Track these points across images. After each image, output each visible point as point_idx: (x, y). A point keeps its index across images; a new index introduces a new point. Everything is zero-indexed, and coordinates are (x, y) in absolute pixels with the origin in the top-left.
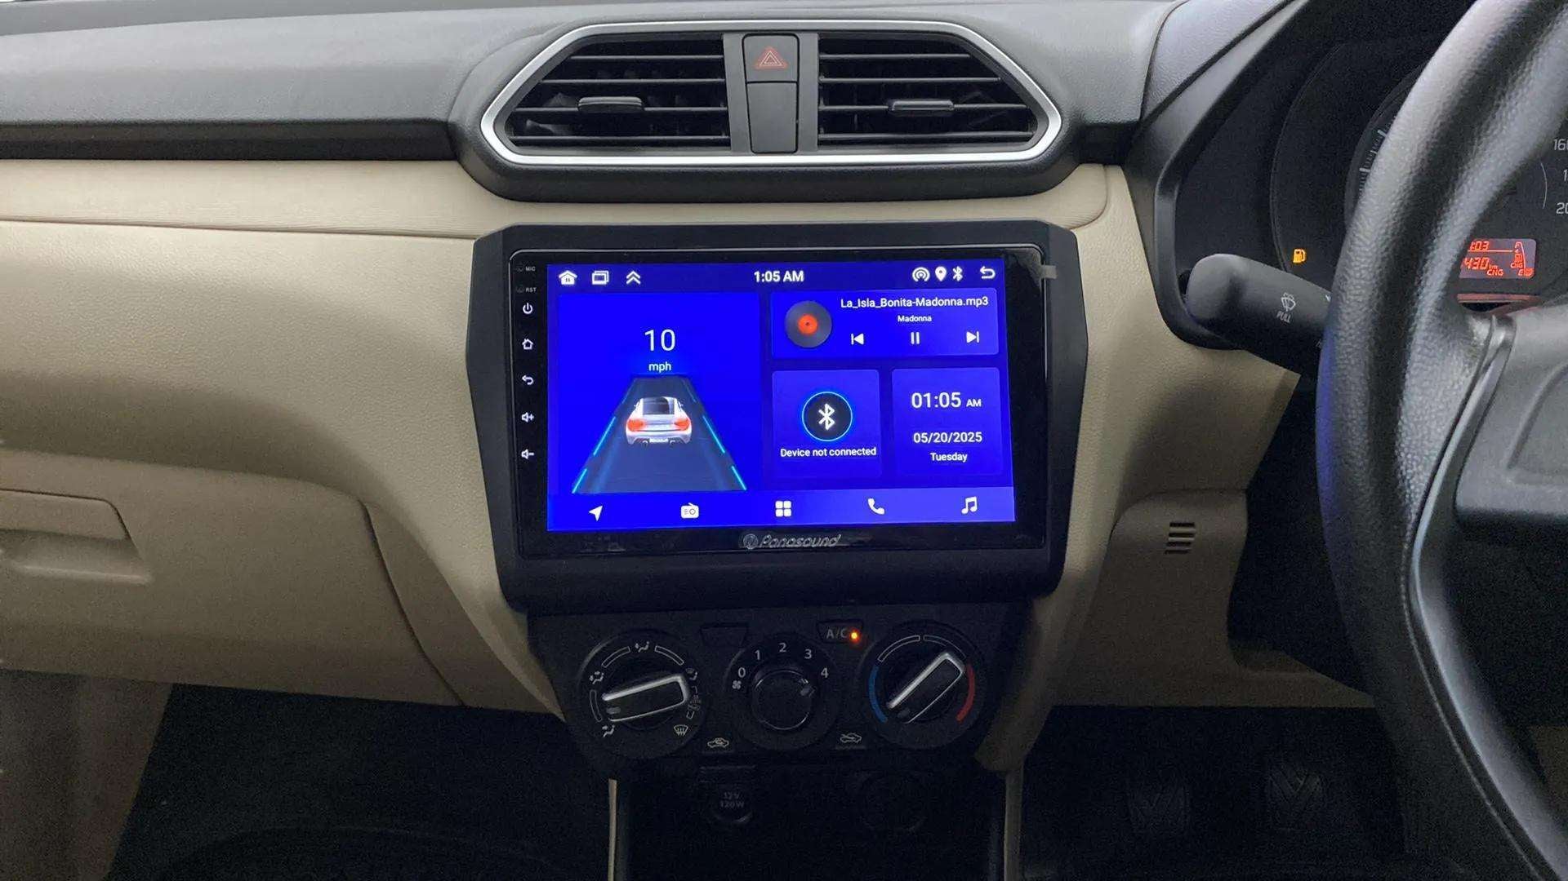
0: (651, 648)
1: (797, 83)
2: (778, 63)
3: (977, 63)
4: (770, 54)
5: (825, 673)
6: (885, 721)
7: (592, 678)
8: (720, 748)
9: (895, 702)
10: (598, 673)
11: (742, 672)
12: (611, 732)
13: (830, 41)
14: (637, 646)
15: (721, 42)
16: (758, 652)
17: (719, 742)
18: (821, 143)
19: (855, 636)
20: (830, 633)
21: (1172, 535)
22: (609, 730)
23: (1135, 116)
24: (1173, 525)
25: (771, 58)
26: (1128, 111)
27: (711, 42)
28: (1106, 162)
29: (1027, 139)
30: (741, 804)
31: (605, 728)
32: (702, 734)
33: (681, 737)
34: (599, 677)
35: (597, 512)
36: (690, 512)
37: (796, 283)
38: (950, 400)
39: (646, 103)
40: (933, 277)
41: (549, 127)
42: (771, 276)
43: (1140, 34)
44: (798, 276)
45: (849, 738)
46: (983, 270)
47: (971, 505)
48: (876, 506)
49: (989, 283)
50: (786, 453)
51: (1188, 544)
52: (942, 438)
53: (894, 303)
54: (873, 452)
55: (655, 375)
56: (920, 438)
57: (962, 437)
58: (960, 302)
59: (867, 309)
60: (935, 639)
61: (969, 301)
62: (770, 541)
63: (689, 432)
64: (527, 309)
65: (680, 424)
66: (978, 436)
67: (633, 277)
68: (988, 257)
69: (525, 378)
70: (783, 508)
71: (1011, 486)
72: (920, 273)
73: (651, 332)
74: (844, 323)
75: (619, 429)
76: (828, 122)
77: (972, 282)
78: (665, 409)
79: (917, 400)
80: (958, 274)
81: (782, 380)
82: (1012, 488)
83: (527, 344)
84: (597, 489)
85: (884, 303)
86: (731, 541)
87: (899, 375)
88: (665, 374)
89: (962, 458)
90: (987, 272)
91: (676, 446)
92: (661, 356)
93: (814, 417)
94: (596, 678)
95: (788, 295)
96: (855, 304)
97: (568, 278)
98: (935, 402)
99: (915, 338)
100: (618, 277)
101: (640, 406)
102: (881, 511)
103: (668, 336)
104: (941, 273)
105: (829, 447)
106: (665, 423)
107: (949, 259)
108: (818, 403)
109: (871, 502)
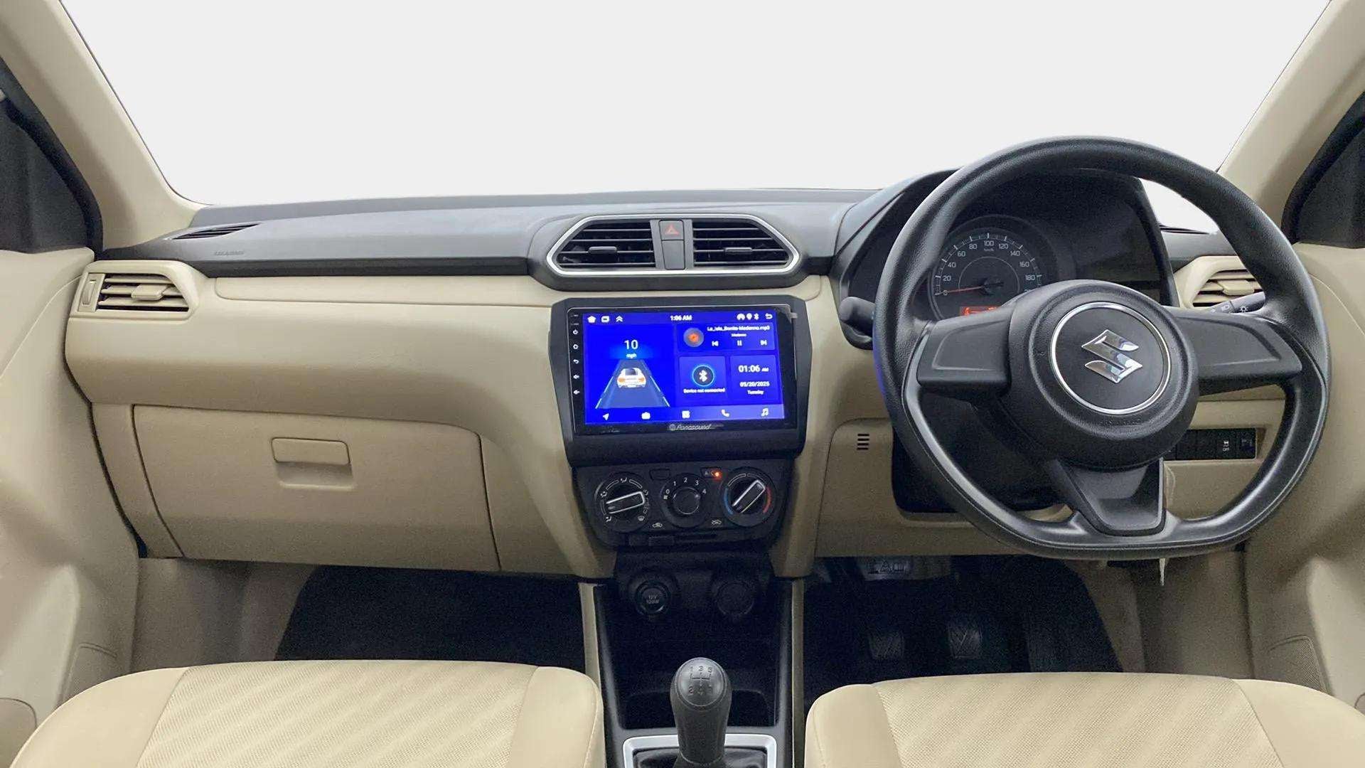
0: (628, 480)
1: (683, 240)
2: (674, 232)
3: (762, 232)
4: (671, 228)
5: (704, 491)
6: (731, 513)
7: (601, 494)
8: (658, 528)
9: (736, 504)
10: (605, 492)
11: (668, 491)
12: (610, 520)
13: (697, 223)
14: (622, 480)
15: (650, 223)
16: (675, 482)
17: (658, 525)
18: (696, 265)
19: (717, 474)
20: (706, 473)
21: (859, 440)
22: (609, 517)
23: (832, 254)
24: (859, 435)
25: (672, 230)
26: (829, 252)
27: (646, 224)
28: (821, 274)
29: (784, 264)
30: (657, 602)
32: (650, 521)
33: (641, 522)
34: (605, 494)
35: (606, 416)
36: (646, 416)
37: (688, 321)
38: (756, 369)
39: (618, 250)
40: (746, 318)
41: (571, 260)
42: (678, 318)
43: (834, 220)
44: (688, 318)
45: (715, 522)
46: (767, 315)
47: (765, 412)
48: (726, 413)
49: (769, 321)
50: (686, 391)
51: (867, 444)
52: (752, 384)
53: (729, 329)
54: (723, 390)
55: (629, 359)
56: (743, 384)
57: (761, 384)
58: (757, 328)
59: (719, 331)
60: (751, 475)
61: (761, 328)
62: (681, 427)
63: (644, 382)
64: (575, 332)
65: (642, 380)
66: (767, 384)
67: (619, 319)
68: (770, 310)
69: (575, 361)
70: (686, 414)
71: (780, 403)
72: (741, 316)
73: (627, 342)
74: (709, 337)
75: (615, 381)
76: (699, 258)
77: (763, 320)
78: (634, 373)
79: (742, 369)
80: (757, 317)
81: (684, 361)
82: (782, 405)
83: (576, 347)
84: (606, 407)
85: (726, 329)
86: (664, 429)
87: (734, 358)
88: (634, 359)
89: (762, 392)
90: (769, 316)
91: (639, 389)
92: (631, 351)
93: (697, 376)
94: (603, 495)
95: (684, 326)
96: (714, 329)
97: (592, 320)
98: (749, 369)
99: (740, 343)
100: (613, 319)
101: (624, 371)
102: (727, 415)
103: (635, 343)
104: (749, 316)
105: (705, 388)
106: (635, 379)
107: (753, 310)
108: (700, 370)
109: (723, 411)
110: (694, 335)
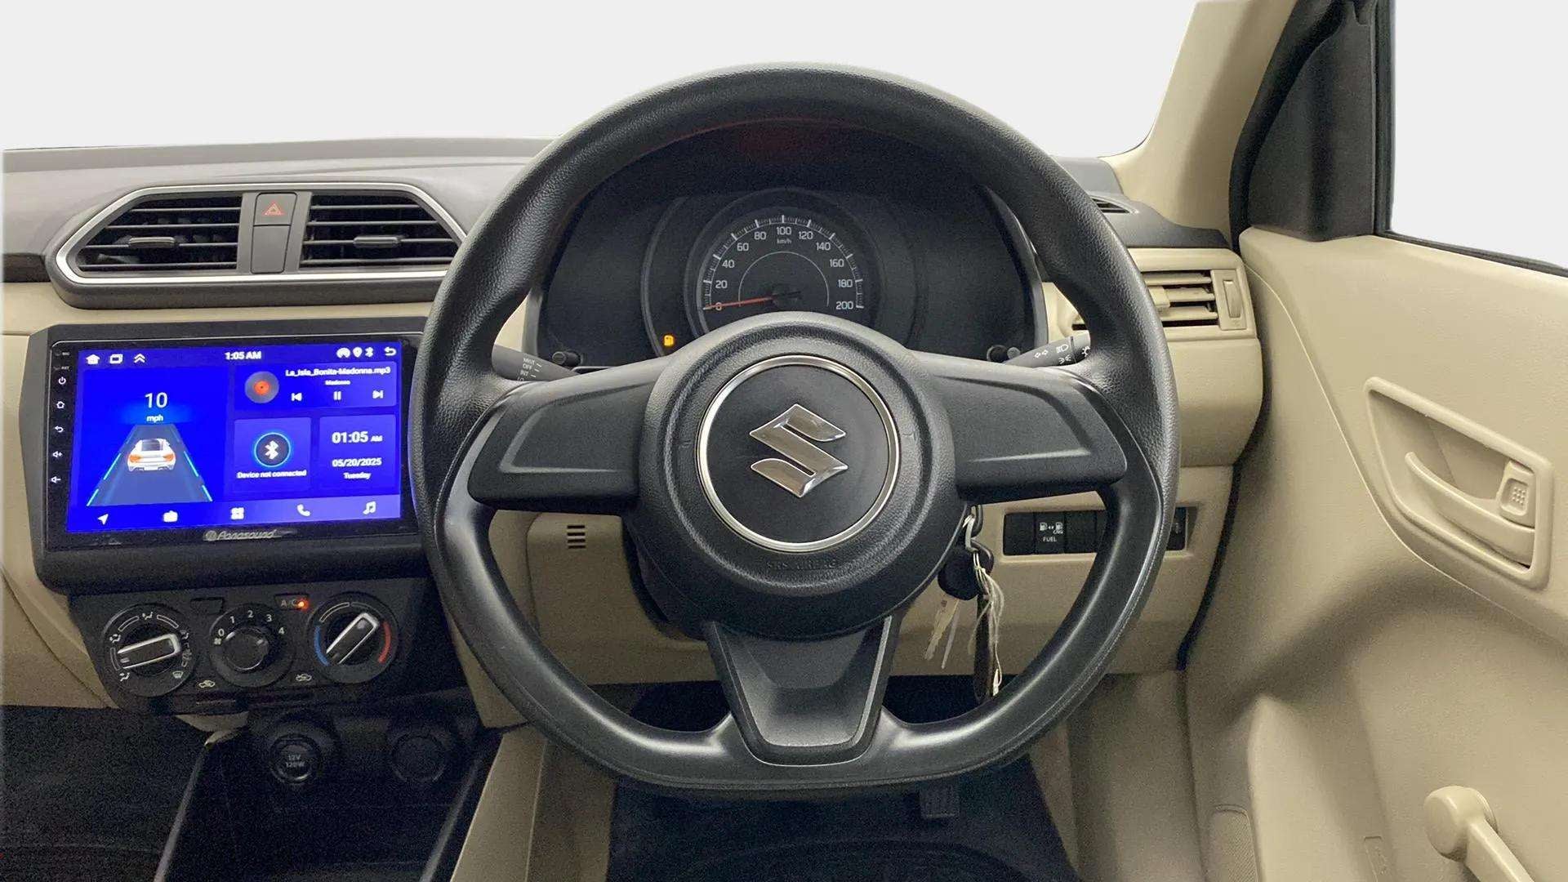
0: (154, 616)
1: (290, 226)
2: (278, 213)
3: (422, 213)
4: (275, 206)
5: (282, 631)
6: (326, 663)
7: (111, 639)
8: (209, 688)
9: (331, 648)
10: (116, 635)
11: (221, 632)
12: (127, 678)
13: (319, 198)
14: (144, 615)
15: (241, 198)
16: (232, 617)
17: (207, 683)
18: (303, 266)
19: (301, 604)
20: (284, 603)
21: (570, 534)
22: (125, 676)
24: (570, 527)
25: (274, 209)
27: (235, 199)
30: (301, 764)
31: (122, 674)
32: (192, 678)
33: (179, 680)
34: (117, 638)
35: (104, 519)
36: (171, 517)
37: (255, 360)
38: (360, 437)
39: (178, 241)
40: (352, 355)
41: (119, 258)
42: (238, 356)
44: (257, 355)
45: (302, 678)
46: (387, 349)
47: (371, 508)
48: (304, 510)
49: (391, 359)
50: (241, 475)
51: (583, 541)
52: (354, 463)
53: (323, 373)
54: (304, 473)
55: (151, 423)
56: (337, 463)
57: (367, 462)
58: (369, 371)
59: (306, 376)
60: (355, 604)
61: (377, 371)
62: (225, 535)
63: (173, 462)
64: (62, 381)
65: (168, 457)
66: (378, 462)
67: (140, 358)
68: (390, 341)
69: (57, 428)
70: (237, 514)
71: (398, 494)
72: (343, 352)
73: (150, 396)
74: (288, 386)
75: (123, 460)
76: (308, 251)
77: (380, 358)
78: (157, 447)
79: (337, 438)
80: (370, 352)
81: (242, 426)
82: (399, 496)
83: (61, 405)
84: (107, 502)
85: (317, 372)
86: (197, 538)
87: (324, 421)
88: (159, 423)
89: (367, 476)
90: (390, 351)
91: (163, 473)
92: (156, 411)
93: (262, 450)
94: (115, 639)
95: (250, 368)
96: (296, 373)
97: (93, 360)
98: (349, 438)
99: (337, 396)
100: (128, 358)
101: (139, 445)
102: (307, 514)
103: (162, 397)
104: (358, 352)
105: (272, 471)
106: (157, 457)
107: (363, 342)
108: (267, 441)
109: (300, 508)
110: (260, 384)
